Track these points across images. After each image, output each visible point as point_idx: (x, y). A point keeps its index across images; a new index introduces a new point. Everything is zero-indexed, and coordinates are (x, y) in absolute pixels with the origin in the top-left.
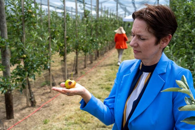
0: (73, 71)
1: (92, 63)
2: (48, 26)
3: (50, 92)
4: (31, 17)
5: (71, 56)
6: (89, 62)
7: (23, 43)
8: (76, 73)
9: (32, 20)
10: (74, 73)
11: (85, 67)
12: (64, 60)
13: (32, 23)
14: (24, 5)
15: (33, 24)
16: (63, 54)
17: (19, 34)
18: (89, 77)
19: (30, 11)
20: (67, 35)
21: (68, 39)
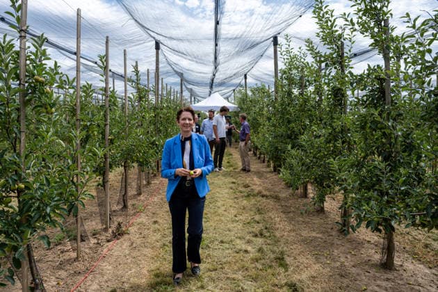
0: (118, 203)
1: (149, 183)
2: (74, 115)
3: (76, 259)
4: (43, 93)
5: (114, 175)
6: (145, 182)
7: (19, 155)
8: (125, 206)
9: (44, 99)
10: (120, 207)
11: (139, 194)
12: (104, 184)
13: (44, 106)
14: (26, 65)
15: (46, 109)
16: (102, 172)
17: (9, 131)
18: (151, 215)
19: (41, 79)
20: (111, 133)
21: (112, 141)
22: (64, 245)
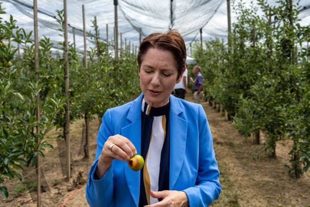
0: (79, 154)
2: (33, 69)
5: (75, 127)
8: (86, 156)
10: (82, 157)
12: (65, 135)
16: (62, 124)
21: (72, 94)
22: (24, 196)
